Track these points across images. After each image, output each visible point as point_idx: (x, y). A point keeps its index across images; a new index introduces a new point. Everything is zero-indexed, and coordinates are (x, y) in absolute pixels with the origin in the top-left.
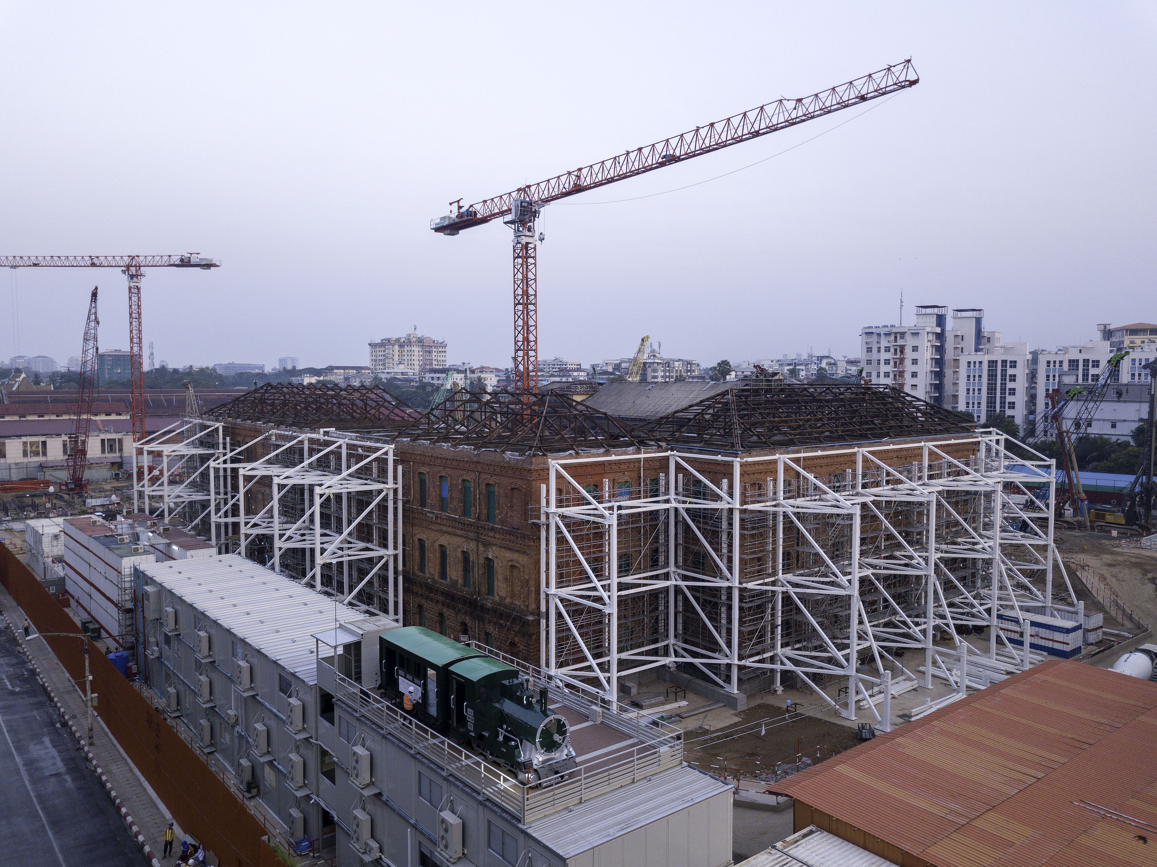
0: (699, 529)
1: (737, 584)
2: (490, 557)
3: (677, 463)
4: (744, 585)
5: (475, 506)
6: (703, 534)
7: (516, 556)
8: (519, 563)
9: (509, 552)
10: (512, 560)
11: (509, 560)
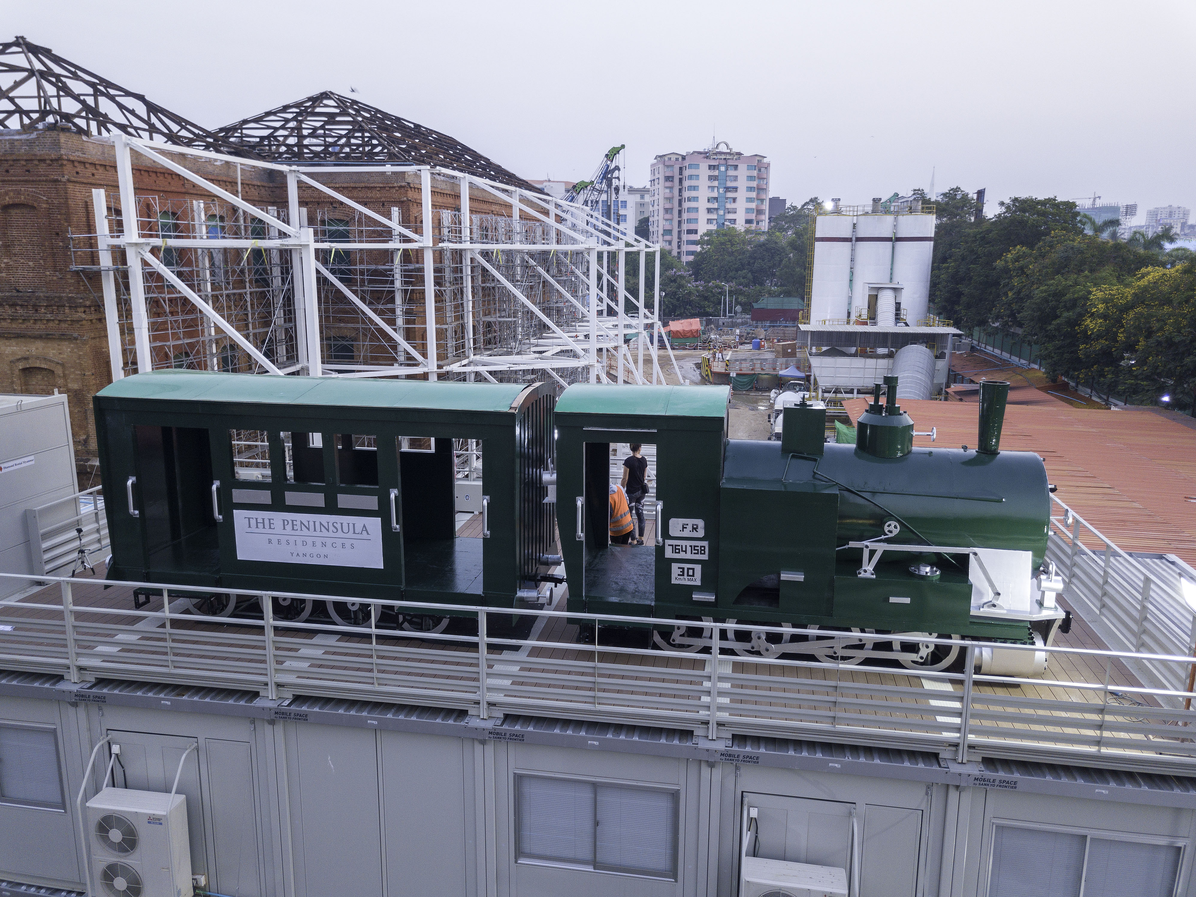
0: (355, 292)
1: (435, 369)
3: (301, 185)
4: (446, 369)
6: (363, 299)
7: (37, 349)
8: (52, 361)
9: (13, 342)
10: (26, 359)
11: (18, 360)
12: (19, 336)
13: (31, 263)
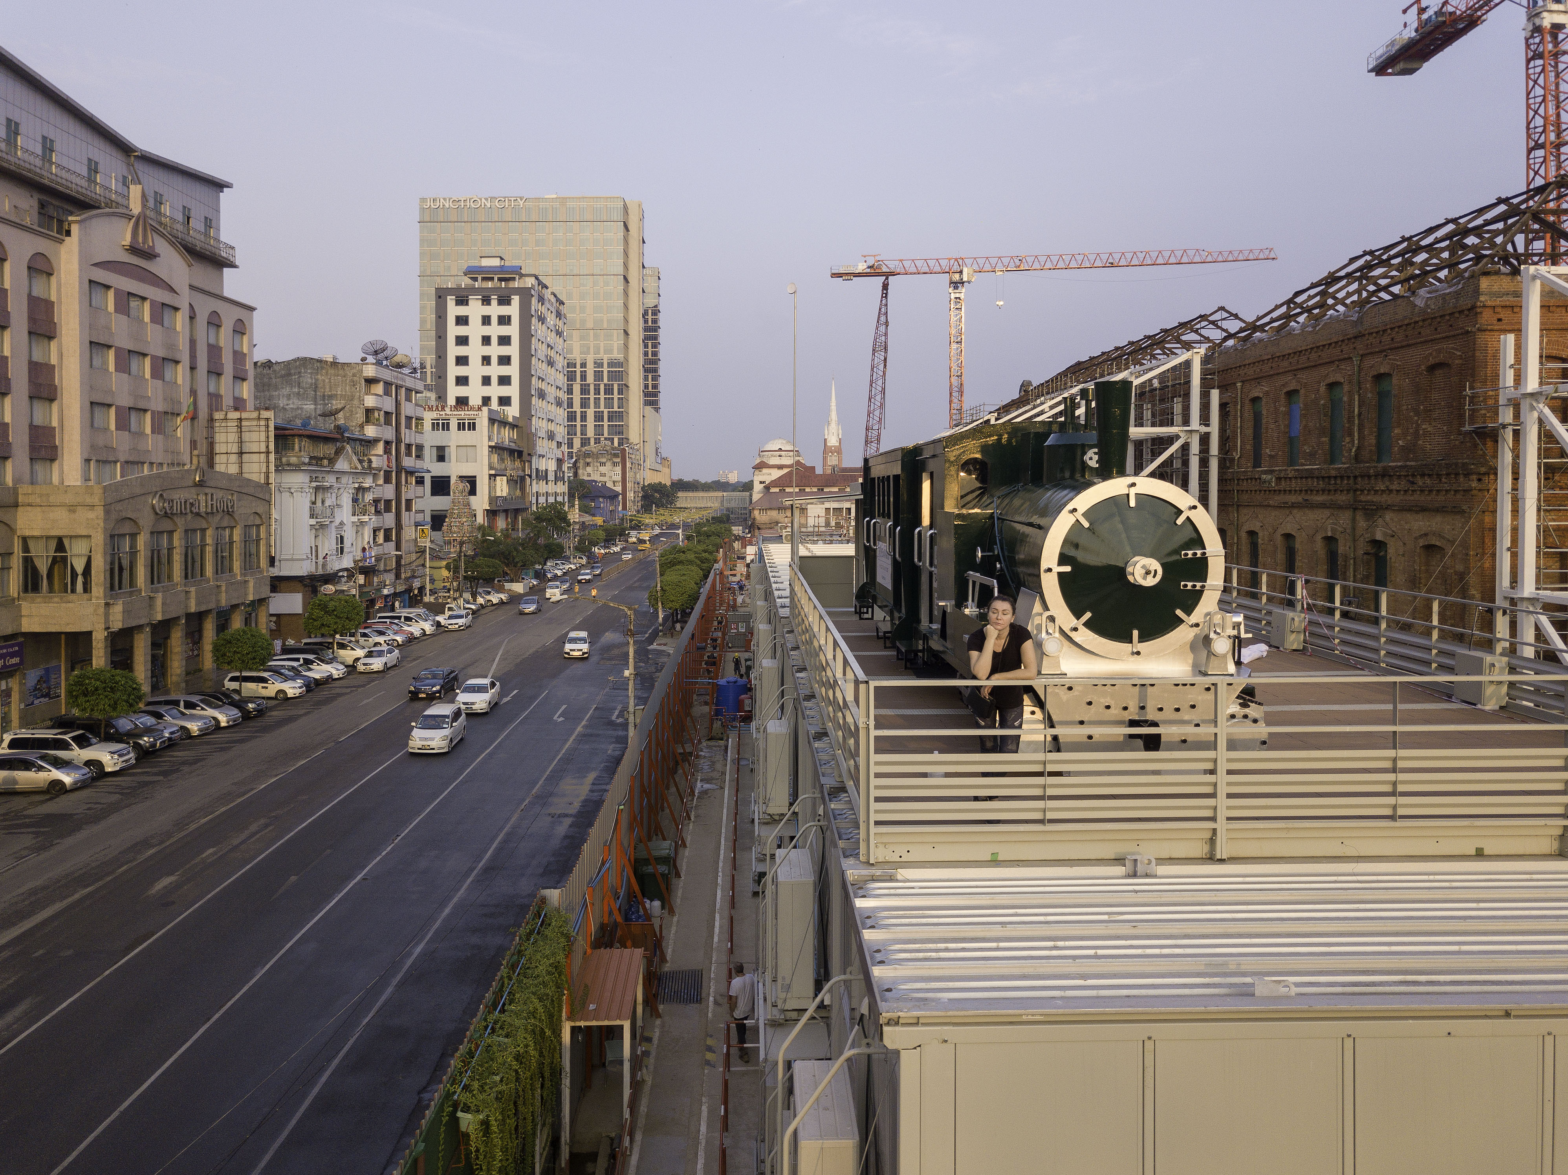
2: (1379, 537)
5: (1351, 434)
7: (1437, 523)
8: (1444, 538)
9: (1420, 516)
10: (1426, 535)
11: (1421, 536)
12: (1423, 510)
13: (1445, 428)
